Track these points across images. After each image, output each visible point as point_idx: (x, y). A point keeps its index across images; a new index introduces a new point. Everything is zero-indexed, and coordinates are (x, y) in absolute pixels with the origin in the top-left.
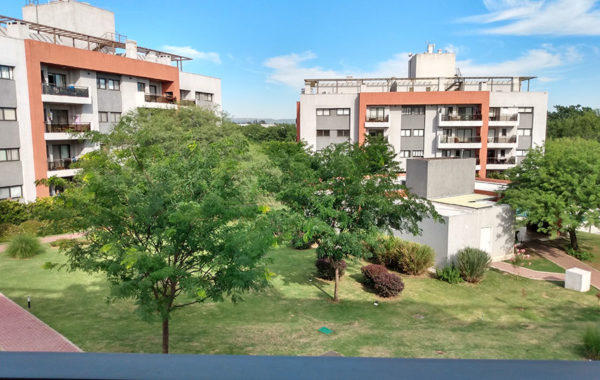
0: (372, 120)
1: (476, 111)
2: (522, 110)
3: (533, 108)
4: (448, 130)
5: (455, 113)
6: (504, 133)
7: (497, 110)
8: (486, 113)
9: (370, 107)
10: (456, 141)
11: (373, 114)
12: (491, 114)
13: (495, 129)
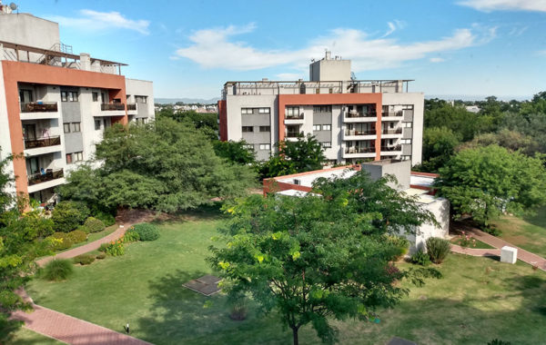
0: (289, 118)
1: (370, 109)
2: (405, 107)
3: (413, 106)
4: (350, 125)
5: (354, 111)
6: (392, 127)
7: (386, 107)
8: (379, 111)
9: (288, 107)
10: (356, 134)
11: (290, 112)
12: (382, 111)
13: (385, 123)
